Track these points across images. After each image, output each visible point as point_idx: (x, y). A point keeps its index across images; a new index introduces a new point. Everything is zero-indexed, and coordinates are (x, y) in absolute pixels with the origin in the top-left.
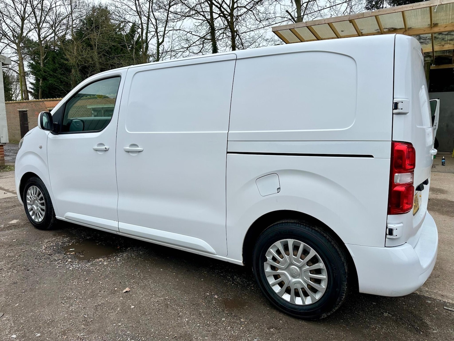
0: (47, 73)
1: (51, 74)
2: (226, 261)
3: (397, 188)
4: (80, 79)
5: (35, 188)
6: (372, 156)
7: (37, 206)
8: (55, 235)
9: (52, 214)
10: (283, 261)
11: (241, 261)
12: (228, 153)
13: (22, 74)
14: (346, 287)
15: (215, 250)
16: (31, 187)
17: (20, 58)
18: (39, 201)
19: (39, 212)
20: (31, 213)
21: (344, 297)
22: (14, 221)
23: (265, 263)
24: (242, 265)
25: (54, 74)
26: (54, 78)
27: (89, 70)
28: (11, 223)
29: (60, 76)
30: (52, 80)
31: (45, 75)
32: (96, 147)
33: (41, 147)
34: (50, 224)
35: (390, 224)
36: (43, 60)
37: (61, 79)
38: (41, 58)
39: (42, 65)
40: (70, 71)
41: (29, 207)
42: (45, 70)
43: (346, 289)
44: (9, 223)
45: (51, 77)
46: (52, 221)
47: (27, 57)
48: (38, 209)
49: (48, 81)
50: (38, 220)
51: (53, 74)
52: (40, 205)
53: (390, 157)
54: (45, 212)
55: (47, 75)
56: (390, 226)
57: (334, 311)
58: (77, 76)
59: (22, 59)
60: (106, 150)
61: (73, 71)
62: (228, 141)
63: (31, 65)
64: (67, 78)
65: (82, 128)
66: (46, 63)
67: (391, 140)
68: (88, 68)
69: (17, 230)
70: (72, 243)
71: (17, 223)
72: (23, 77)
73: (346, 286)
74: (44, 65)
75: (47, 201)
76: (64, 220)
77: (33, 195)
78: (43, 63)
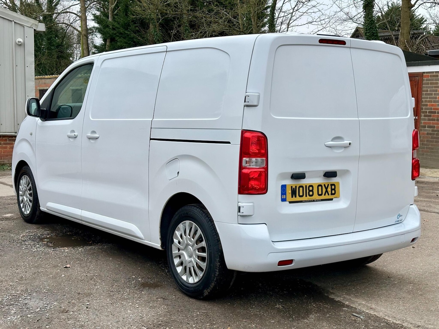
0: (116, 30)
1: (121, 31)
2: (151, 246)
3: (244, 171)
4: (159, 40)
5: (26, 177)
6: (229, 143)
7: (27, 197)
8: (38, 228)
9: (37, 205)
10: (182, 242)
11: (159, 244)
12: (151, 139)
13: (84, 33)
14: (219, 264)
15: (143, 234)
16: (23, 177)
17: (83, 9)
18: (28, 191)
19: (28, 203)
20: (22, 205)
21: (217, 273)
22: (9, 215)
23: (172, 245)
24: (160, 248)
25: (125, 32)
26: (124, 38)
27: (175, 24)
28: (4, 216)
29: (133, 35)
30: (121, 42)
31: (113, 33)
32: (69, 134)
33: (31, 134)
34: (36, 217)
35: (240, 202)
36: (112, 11)
37: (135, 40)
38: (110, 8)
39: (110, 19)
40: (148, 27)
41: (21, 198)
42: (114, 26)
43: (219, 265)
44: (3, 216)
45: (120, 37)
46: (37, 213)
47: (94, 5)
48: (27, 200)
49: (116, 43)
50: (27, 213)
51: (123, 32)
52: (29, 196)
53: (240, 144)
54: (32, 204)
55: (115, 34)
56: (240, 204)
57: (212, 287)
58: (156, 34)
59: (84, 10)
60: (76, 137)
61: (151, 26)
62: (151, 128)
63: (96, 19)
64: (143, 38)
65: (70, 115)
66: (116, 15)
67: (241, 129)
68: (173, 21)
69: (7, 222)
70: (50, 236)
71: (11, 216)
72: (85, 37)
73: (218, 262)
74: (114, 19)
75: (34, 191)
76: (46, 212)
77: (24, 185)
78: (113, 15)
